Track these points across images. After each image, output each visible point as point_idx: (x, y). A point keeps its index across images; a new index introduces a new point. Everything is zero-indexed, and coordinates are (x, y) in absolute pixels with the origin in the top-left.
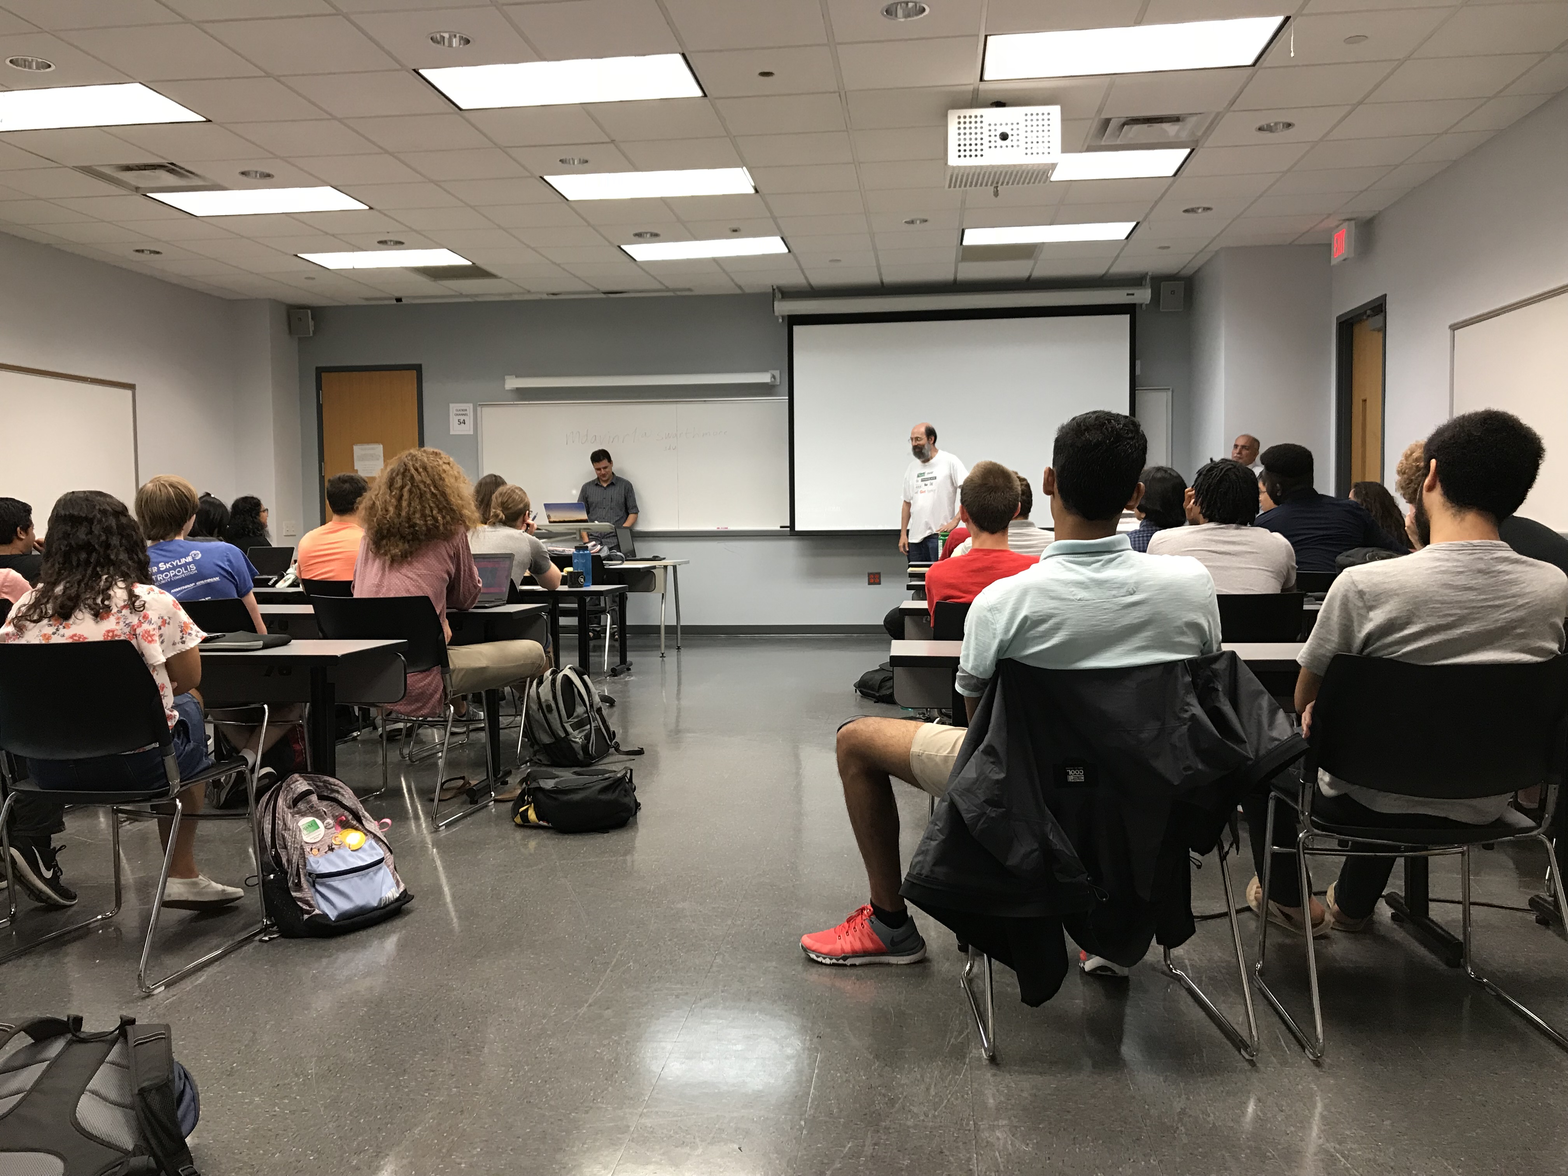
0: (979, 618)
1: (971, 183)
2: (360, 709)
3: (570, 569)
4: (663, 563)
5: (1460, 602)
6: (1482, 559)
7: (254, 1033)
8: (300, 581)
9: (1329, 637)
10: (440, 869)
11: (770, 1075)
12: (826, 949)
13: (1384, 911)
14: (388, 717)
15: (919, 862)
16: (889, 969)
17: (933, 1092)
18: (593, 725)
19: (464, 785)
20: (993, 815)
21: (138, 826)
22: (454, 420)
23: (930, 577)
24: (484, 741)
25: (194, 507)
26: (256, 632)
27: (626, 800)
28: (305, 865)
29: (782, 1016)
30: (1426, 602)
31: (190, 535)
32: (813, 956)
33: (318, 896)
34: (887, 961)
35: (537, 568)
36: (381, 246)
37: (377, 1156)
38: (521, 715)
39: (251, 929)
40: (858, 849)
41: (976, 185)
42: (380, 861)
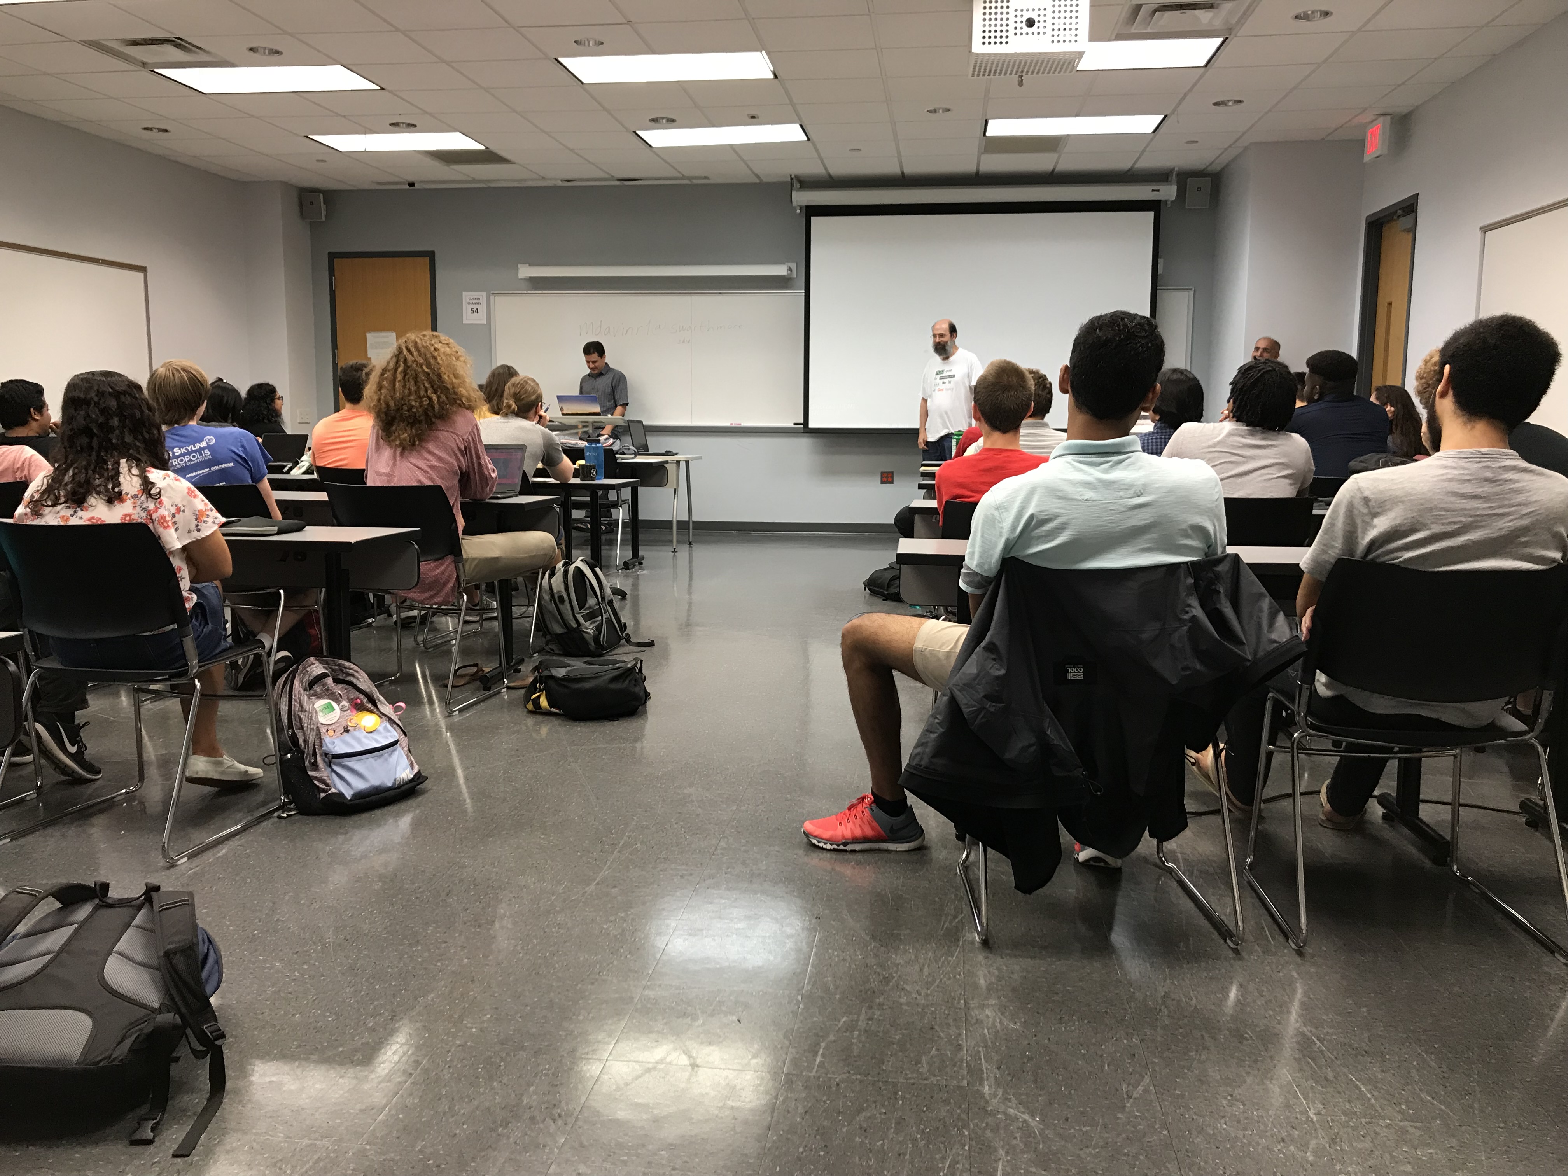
0: (986, 516)
1: (995, 71)
2: (374, 596)
3: (582, 462)
4: (676, 458)
5: (1465, 509)
6: (1488, 467)
7: (274, 903)
8: (314, 468)
9: (1333, 543)
10: (454, 752)
11: (770, 952)
12: (827, 834)
13: (1375, 810)
14: (403, 604)
15: (918, 754)
16: (886, 855)
17: (926, 971)
18: (605, 616)
19: (477, 672)
20: (992, 710)
21: (160, 705)
22: (467, 309)
23: (940, 476)
24: (497, 630)
25: (207, 391)
26: (271, 517)
27: (637, 689)
28: (321, 746)
29: (782, 897)
30: (1431, 510)
31: (201, 420)
32: (814, 841)
33: (334, 775)
34: (886, 848)
35: (549, 459)
36: (392, 128)
37: (392, 1019)
38: (534, 606)
39: (270, 805)
40: (860, 740)
41: (1000, 74)
42: (395, 743)
